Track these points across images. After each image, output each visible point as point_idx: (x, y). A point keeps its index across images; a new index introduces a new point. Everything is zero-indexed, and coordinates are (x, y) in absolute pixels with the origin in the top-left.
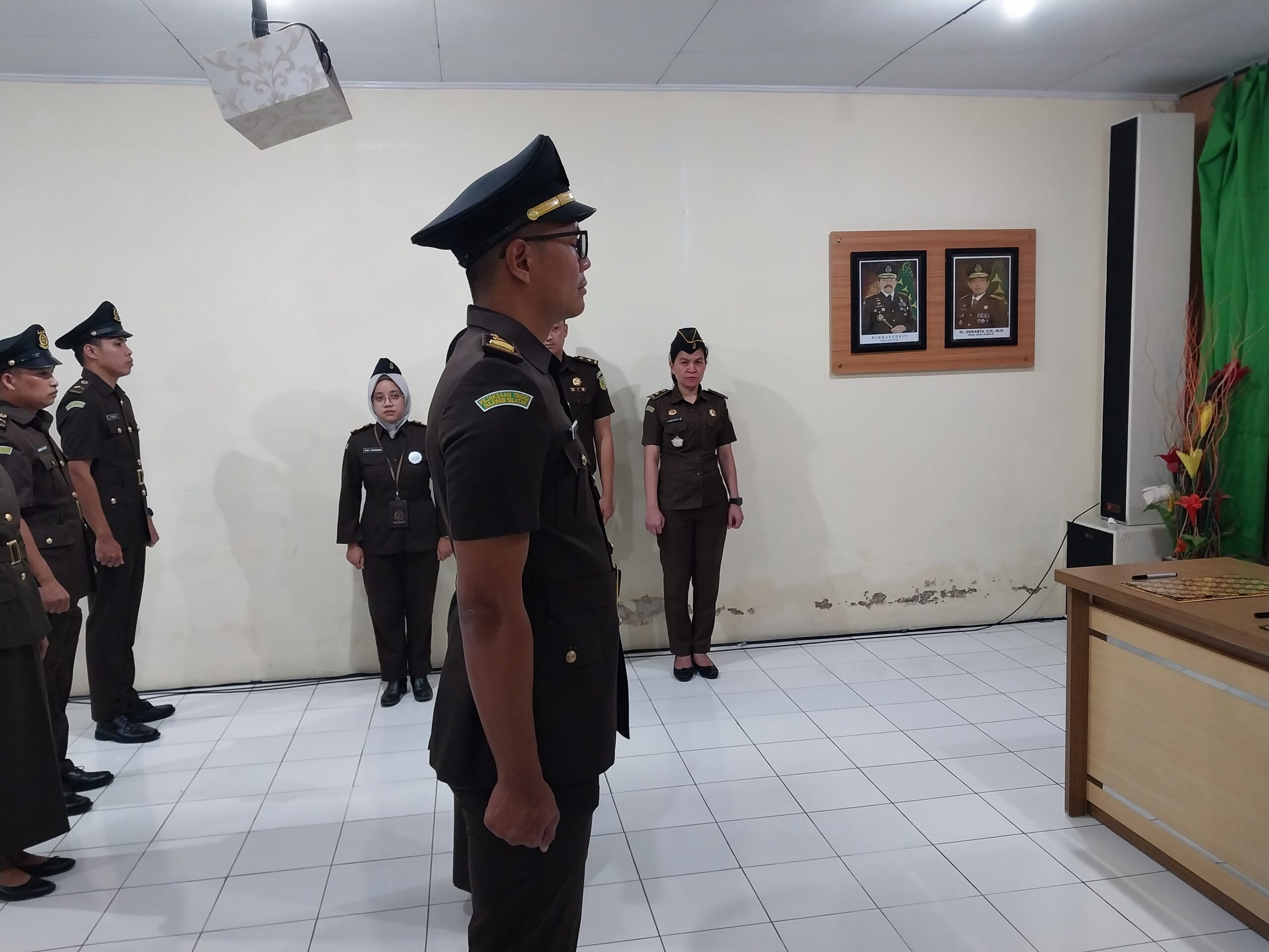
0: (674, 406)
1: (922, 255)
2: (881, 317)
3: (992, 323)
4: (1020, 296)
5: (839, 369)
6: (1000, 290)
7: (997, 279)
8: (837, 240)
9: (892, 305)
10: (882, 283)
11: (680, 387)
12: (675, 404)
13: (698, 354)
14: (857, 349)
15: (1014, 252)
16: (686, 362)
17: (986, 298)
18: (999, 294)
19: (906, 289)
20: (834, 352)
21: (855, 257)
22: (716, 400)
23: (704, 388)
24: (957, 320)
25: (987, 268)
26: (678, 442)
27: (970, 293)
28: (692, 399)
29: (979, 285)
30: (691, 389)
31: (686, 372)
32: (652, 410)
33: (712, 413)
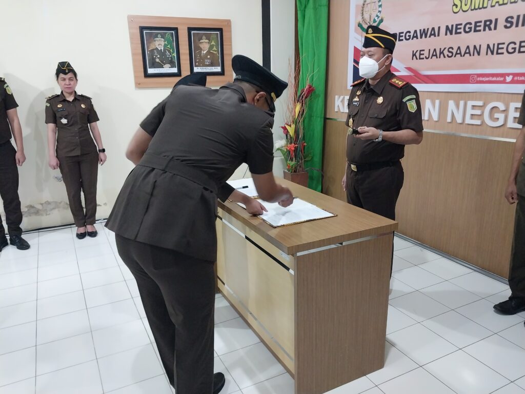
0: (60, 102)
1: (176, 29)
2: (157, 60)
3: (212, 65)
4: (225, 52)
5: (139, 85)
6: (215, 49)
7: (213, 43)
8: (131, 20)
9: (162, 54)
10: (157, 43)
11: (64, 93)
12: (61, 102)
13: (70, 75)
14: (147, 75)
15: (221, 30)
16: (64, 80)
17: (209, 53)
18: (215, 51)
19: (169, 46)
20: (136, 77)
21: (142, 29)
22: (86, 100)
23: (79, 93)
24: (196, 62)
25: (208, 37)
26: (64, 121)
27: (201, 49)
28: (71, 99)
29: (205, 46)
30: (70, 94)
31: (65, 85)
32: (48, 105)
33: (83, 106)
